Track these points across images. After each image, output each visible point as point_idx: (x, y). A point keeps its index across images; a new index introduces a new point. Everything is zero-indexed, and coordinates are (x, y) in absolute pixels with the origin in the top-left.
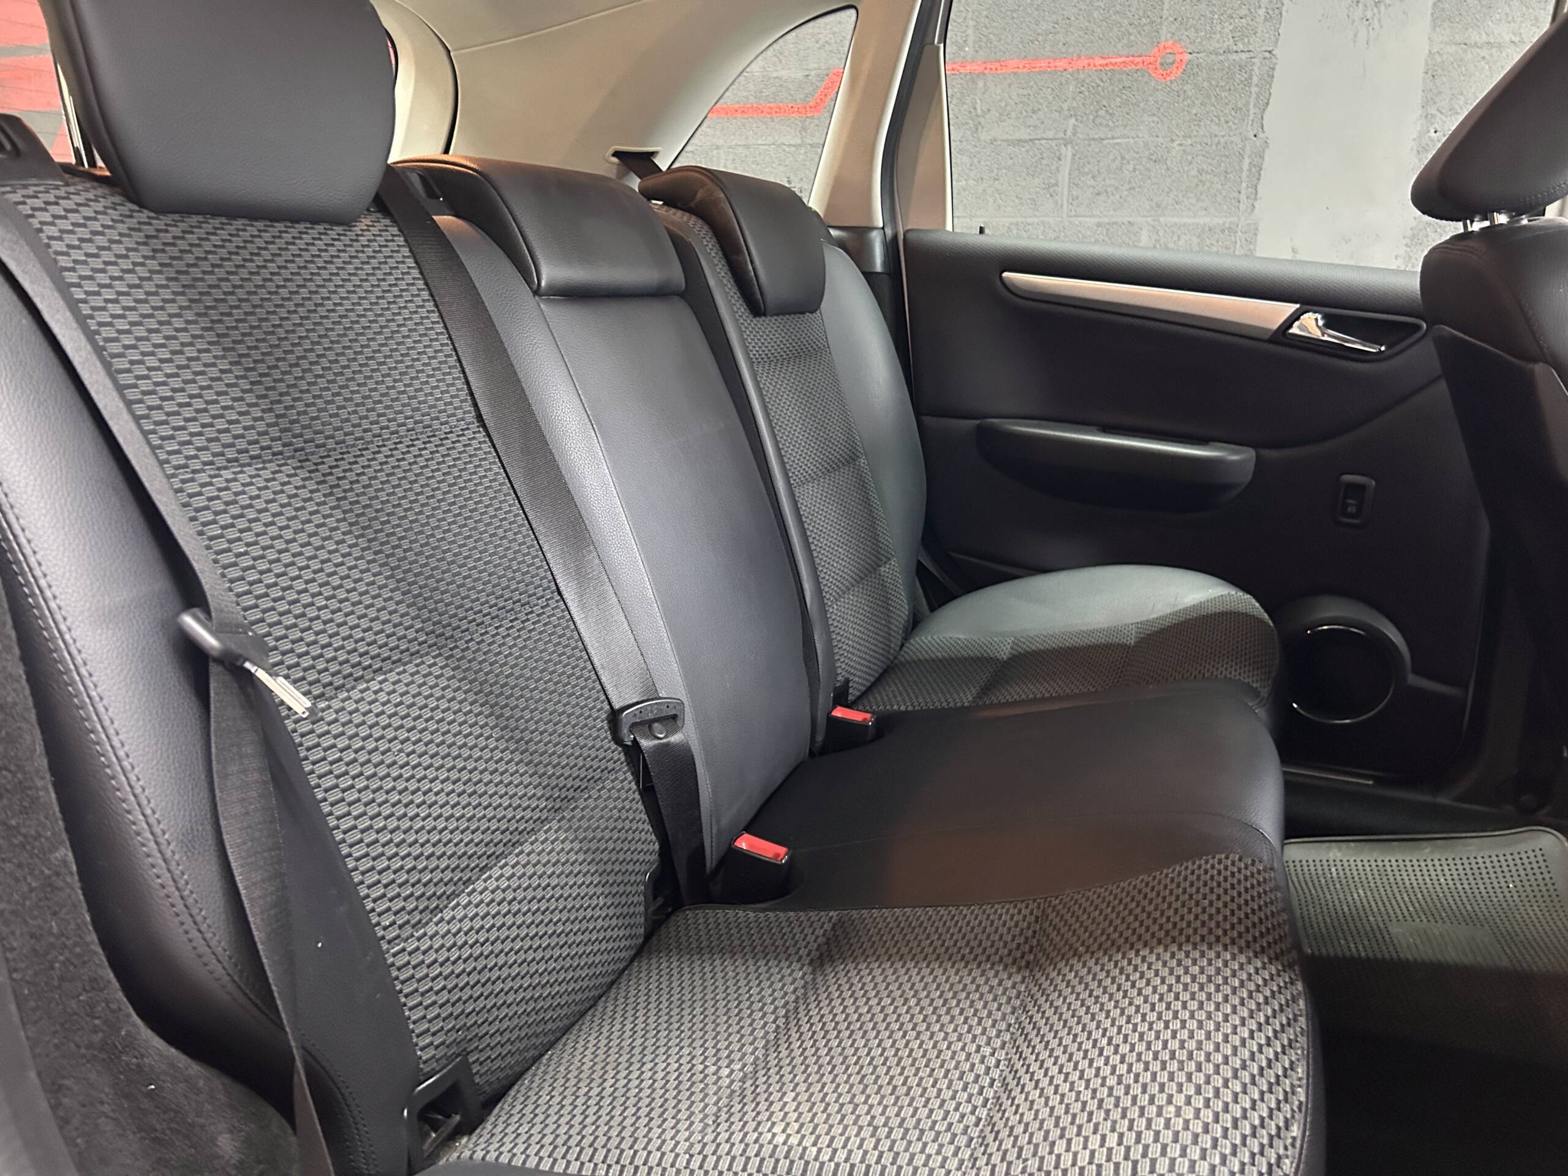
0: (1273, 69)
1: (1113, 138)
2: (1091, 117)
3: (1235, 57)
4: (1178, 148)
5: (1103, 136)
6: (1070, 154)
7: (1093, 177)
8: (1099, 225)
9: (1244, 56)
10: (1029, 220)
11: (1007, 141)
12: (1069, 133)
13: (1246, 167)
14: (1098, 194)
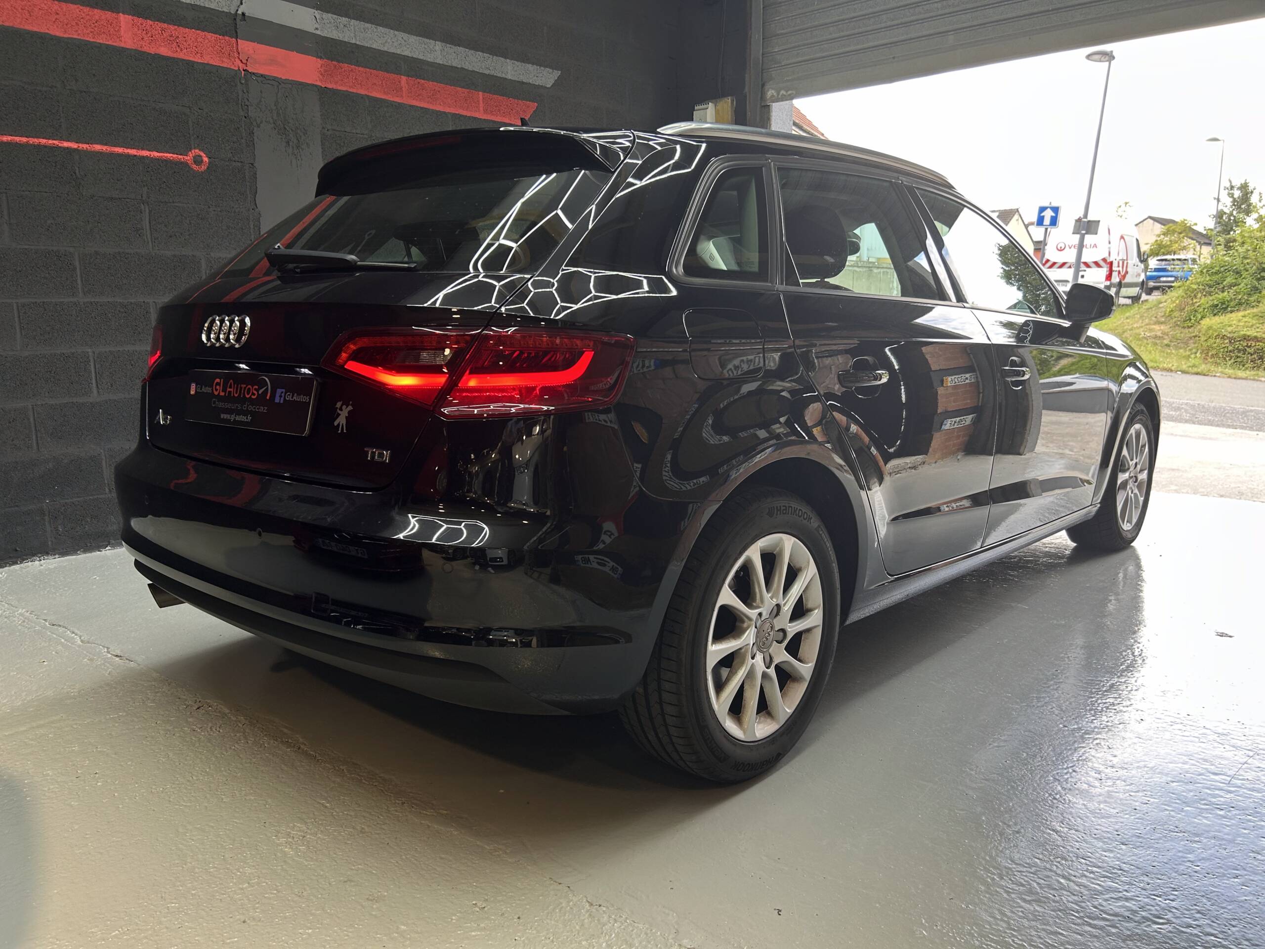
0: (256, 174)
1: (173, 202)
2: (157, 188)
3: (234, 164)
4: (213, 212)
5: (167, 201)
6: (147, 211)
7: (166, 226)
8: (175, 256)
9: (239, 164)
10: (127, 251)
11: (103, 197)
12: (145, 196)
13: (252, 227)
14: (171, 237)
